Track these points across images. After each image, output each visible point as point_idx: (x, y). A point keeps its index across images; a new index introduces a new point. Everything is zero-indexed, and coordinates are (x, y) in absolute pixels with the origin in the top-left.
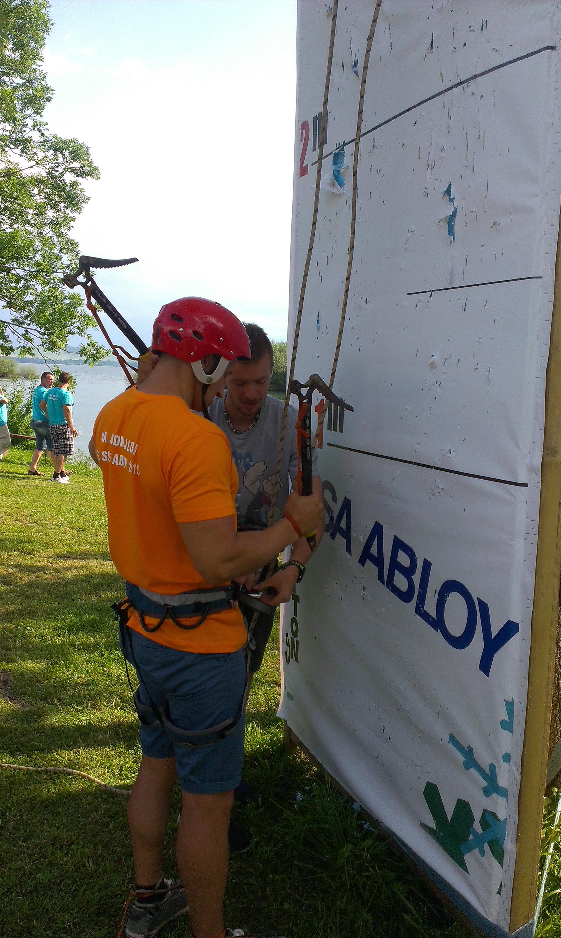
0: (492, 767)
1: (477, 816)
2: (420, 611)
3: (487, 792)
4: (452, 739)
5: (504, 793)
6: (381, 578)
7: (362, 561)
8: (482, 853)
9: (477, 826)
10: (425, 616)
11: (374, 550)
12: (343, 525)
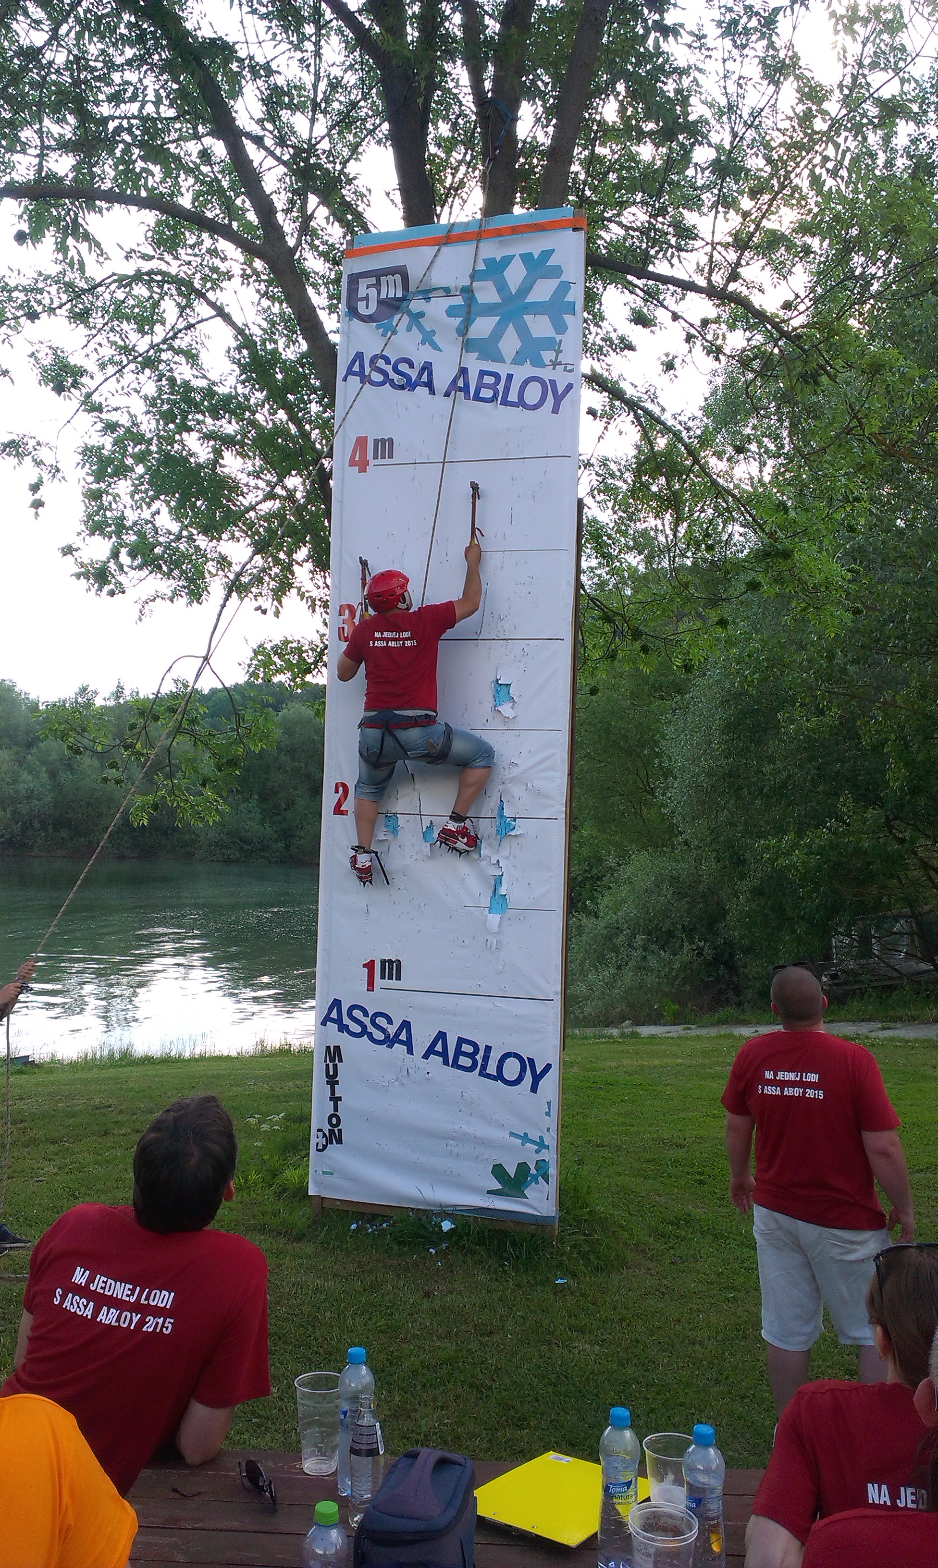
0: (541, 1138)
1: (532, 1166)
2: (483, 1074)
3: (537, 1152)
4: (512, 1134)
5: (547, 1147)
6: (446, 1062)
7: (426, 1056)
8: (537, 1183)
9: (533, 1171)
10: (489, 1076)
11: (439, 1047)
12: (403, 1036)
